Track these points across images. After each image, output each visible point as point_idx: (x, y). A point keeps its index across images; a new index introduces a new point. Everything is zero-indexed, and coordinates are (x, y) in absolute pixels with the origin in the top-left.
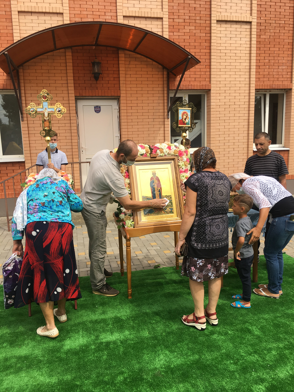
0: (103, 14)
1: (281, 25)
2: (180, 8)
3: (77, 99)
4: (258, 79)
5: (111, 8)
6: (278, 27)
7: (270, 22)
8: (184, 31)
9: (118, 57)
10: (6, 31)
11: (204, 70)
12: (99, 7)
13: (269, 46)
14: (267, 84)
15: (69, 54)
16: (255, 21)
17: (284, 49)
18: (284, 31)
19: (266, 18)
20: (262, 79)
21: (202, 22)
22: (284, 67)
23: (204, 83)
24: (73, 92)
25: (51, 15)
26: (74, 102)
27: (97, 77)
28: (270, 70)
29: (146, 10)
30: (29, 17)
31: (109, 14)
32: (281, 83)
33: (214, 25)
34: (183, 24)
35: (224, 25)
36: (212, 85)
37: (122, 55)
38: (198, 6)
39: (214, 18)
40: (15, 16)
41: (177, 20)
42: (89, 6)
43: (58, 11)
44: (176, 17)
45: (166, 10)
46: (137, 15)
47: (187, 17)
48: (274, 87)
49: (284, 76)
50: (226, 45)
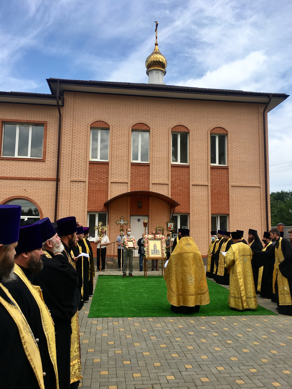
0: (144, 183)
1: (223, 186)
2: (176, 180)
3: (131, 216)
4: (212, 209)
5: (147, 180)
6: (221, 187)
7: (217, 185)
8: (178, 189)
9: (149, 199)
10: (106, 189)
11: (187, 205)
12: (142, 180)
13: (217, 195)
14: (217, 212)
15: (129, 198)
16: (210, 185)
17: (224, 197)
18: (224, 189)
19: (215, 184)
20: (214, 209)
21: (186, 185)
22: (225, 204)
23: (187, 210)
24: (129, 213)
25: (123, 183)
26: (129, 217)
27: (140, 207)
28: (218, 206)
29: (162, 181)
30: (115, 184)
31: (146, 183)
32: (224, 211)
33: (191, 187)
34: (178, 186)
35: (196, 187)
36: (190, 212)
37: (150, 198)
38: (184, 179)
39: (191, 183)
40: (109, 184)
41: (175, 185)
42: (138, 180)
43: (126, 182)
44: (174, 184)
45: (170, 180)
46: (158, 183)
47: (179, 184)
48: (220, 213)
49: (226, 208)
50: (197, 195)
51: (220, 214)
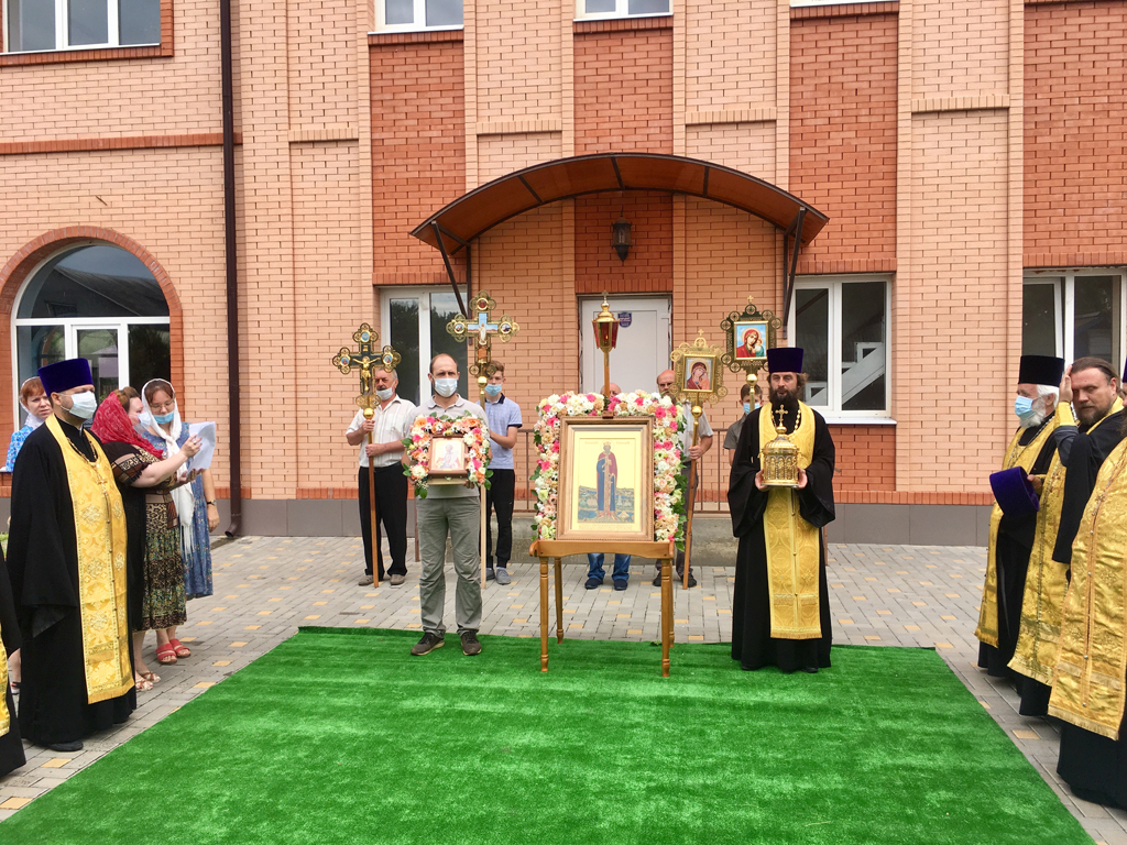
0: (644, 124)
1: (1098, 108)
2: (819, 94)
3: (581, 298)
4: (1030, 242)
5: (660, 111)
6: (1087, 112)
7: (1065, 101)
8: (829, 143)
9: (673, 210)
10: (454, 174)
11: (881, 226)
12: (636, 112)
13: (1062, 160)
14: (1058, 254)
15: (569, 209)
16: (1017, 107)
17: (1110, 165)
18: (1107, 122)
19: (1051, 95)
20: (1044, 242)
21: (874, 119)
22: (1112, 210)
23: (879, 257)
24: (572, 285)
25: (539, 137)
26: (574, 305)
27: (624, 253)
28: (1066, 219)
29: (738, 108)
30: (497, 145)
31: (656, 124)
32: (1102, 250)
33: (905, 123)
34: (827, 128)
35: (932, 122)
36: (899, 262)
37: (679, 205)
38: (866, 85)
39: (906, 105)
40: (471, 143)
41: (813, 122)
42: (614, 113)
43: (552, 129)
44: (808, 115)
45: (784, 101)
46: (716, 120)
47: (837, 113)
48: (1079, 260)
50: (939, 166)
51: (1076, 268)
